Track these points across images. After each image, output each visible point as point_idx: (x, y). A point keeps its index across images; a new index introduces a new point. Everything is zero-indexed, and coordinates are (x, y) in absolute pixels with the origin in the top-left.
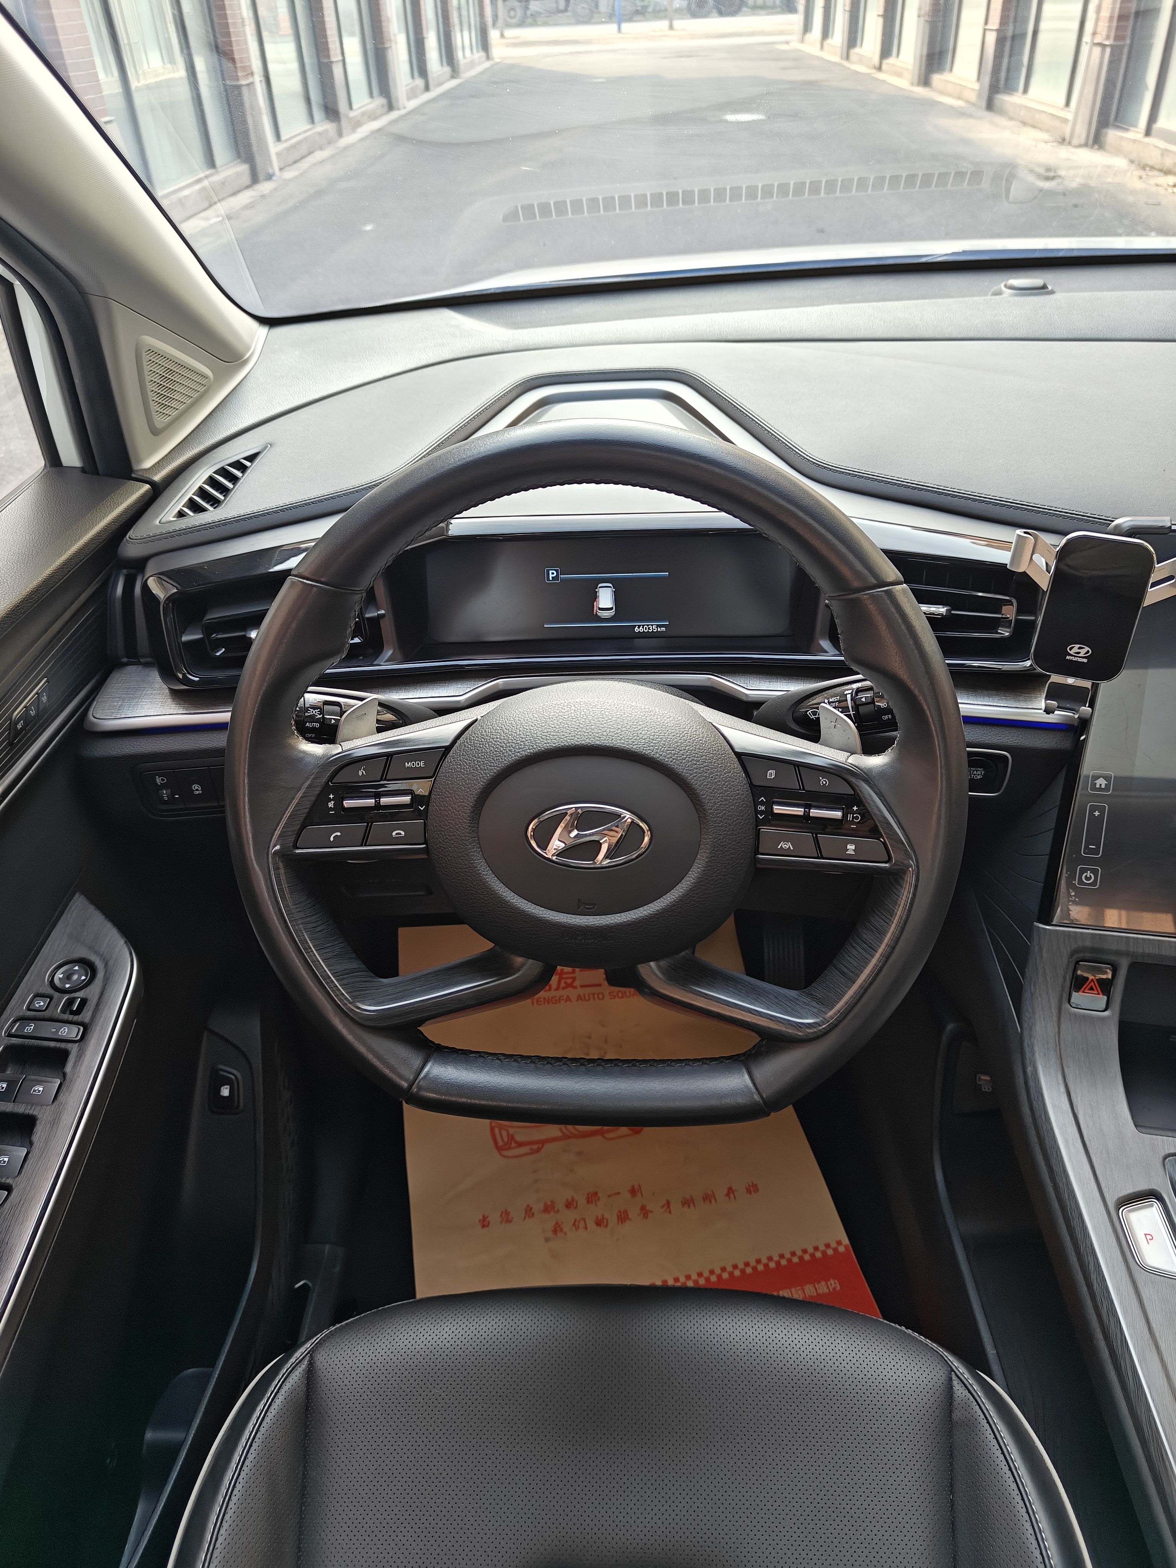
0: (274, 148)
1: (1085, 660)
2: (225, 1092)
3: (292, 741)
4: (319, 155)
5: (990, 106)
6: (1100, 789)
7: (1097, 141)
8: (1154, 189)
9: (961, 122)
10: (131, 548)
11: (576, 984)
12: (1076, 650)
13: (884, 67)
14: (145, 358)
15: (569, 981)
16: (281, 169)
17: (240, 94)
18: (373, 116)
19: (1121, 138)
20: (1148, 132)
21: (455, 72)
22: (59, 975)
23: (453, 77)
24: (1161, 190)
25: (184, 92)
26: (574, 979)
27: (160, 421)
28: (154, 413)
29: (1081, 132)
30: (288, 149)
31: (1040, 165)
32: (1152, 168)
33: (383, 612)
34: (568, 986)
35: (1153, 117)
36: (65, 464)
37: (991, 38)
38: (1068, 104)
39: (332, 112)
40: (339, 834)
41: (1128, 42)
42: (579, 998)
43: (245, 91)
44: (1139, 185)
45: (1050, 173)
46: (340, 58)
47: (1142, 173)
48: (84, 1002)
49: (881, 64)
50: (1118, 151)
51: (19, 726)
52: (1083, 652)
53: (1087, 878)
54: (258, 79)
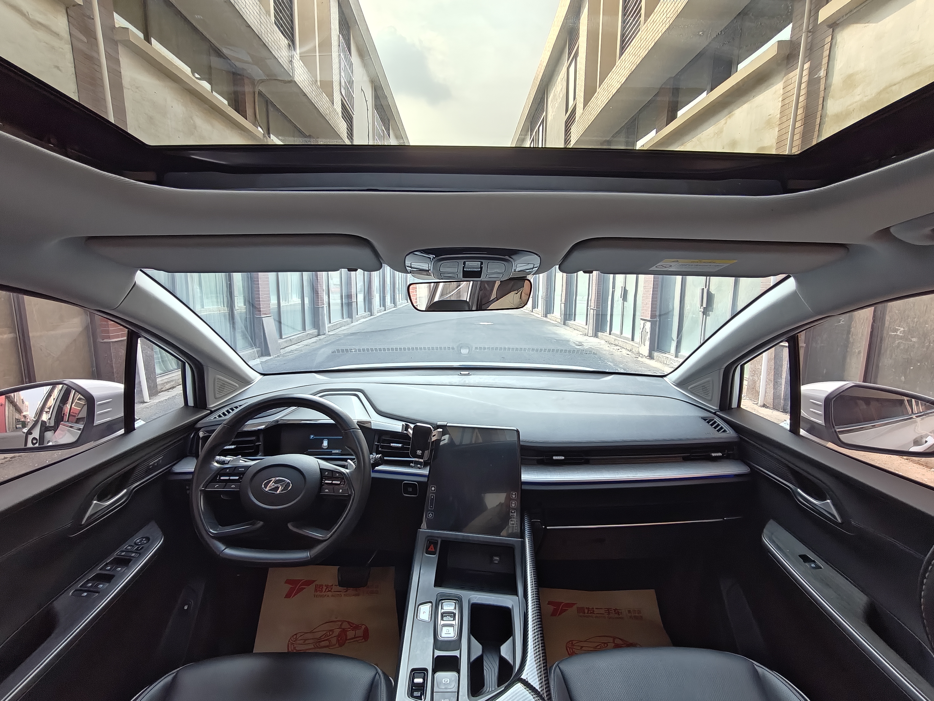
0: (327, 325)
1: (421, 454)
2: (186, 608)
3: (213, 463)
4: (343, 328)
5: (564, 324)
6: (433, 490)
7: (596, 336)
8: (612, 350)
9: (555, 328)
10: (198, 425)
11: (332, 590)
12: (418, 452)
13: (534, 311)
14: (216, 380)
15: (330, 589)
16: (328, 332)
17: (319, 310)
18: (364, 317)
19: (603, 335)
20: (610, 334)
21: (395, 305)
22: (138, 541)
23: (394, 307)
24: (614, 350)
25: (299, 307)
26: (332, 588)
27: (217, 396)
28: (216, 394)
29: (591, 333)
30: (332, 326)
31: (577, 342)
32: (612, 344)
33: (260, 443)
34: (329, 591)
35: (611, 330)
36: (189, 405)
37: (563, 305)
38: (586, 325)
39: (350, 316)
40: (218, 485)
41: (601, 309)
42: (332, 596)
43: (320, 309)
44: (608, 349)
45: (581, 344)
46: (356, 300)
47: (609, 345)
48: (142, 548)
49: (532, 310)
50: (602, 339)
51: (151, 467)
52: (420, 452)
53: (430, 516)
54: (326, 306)
